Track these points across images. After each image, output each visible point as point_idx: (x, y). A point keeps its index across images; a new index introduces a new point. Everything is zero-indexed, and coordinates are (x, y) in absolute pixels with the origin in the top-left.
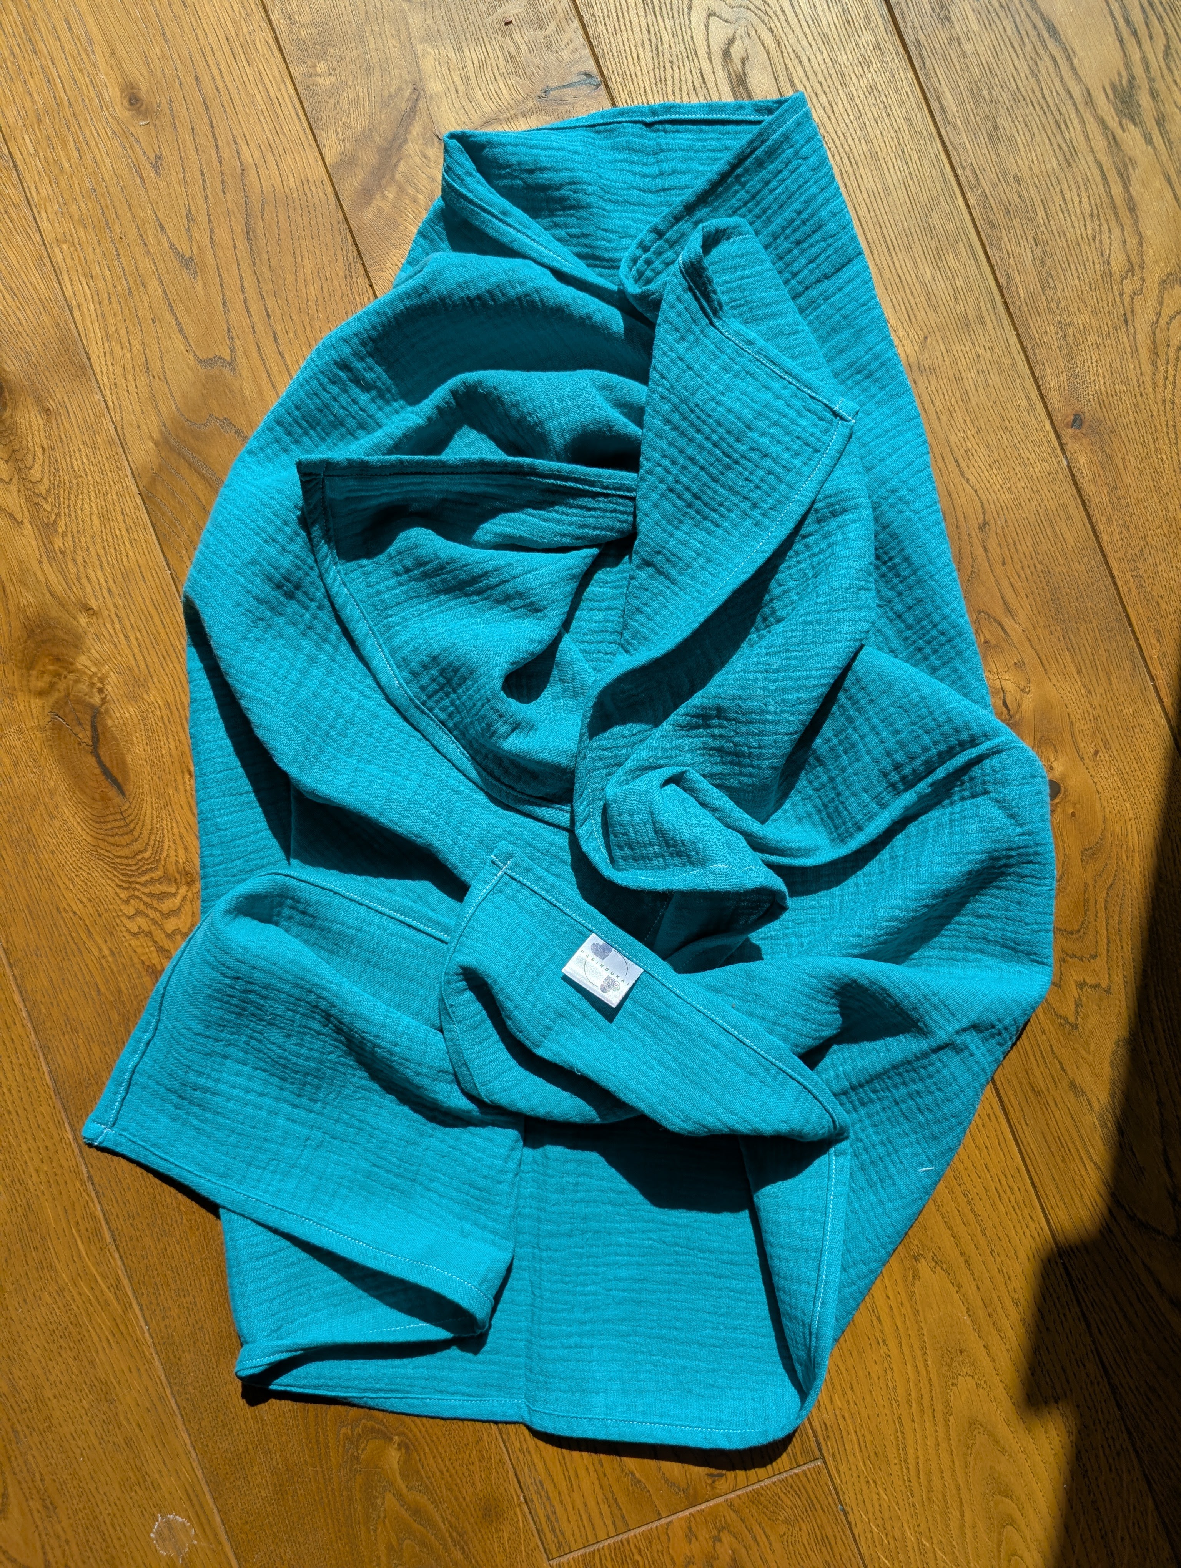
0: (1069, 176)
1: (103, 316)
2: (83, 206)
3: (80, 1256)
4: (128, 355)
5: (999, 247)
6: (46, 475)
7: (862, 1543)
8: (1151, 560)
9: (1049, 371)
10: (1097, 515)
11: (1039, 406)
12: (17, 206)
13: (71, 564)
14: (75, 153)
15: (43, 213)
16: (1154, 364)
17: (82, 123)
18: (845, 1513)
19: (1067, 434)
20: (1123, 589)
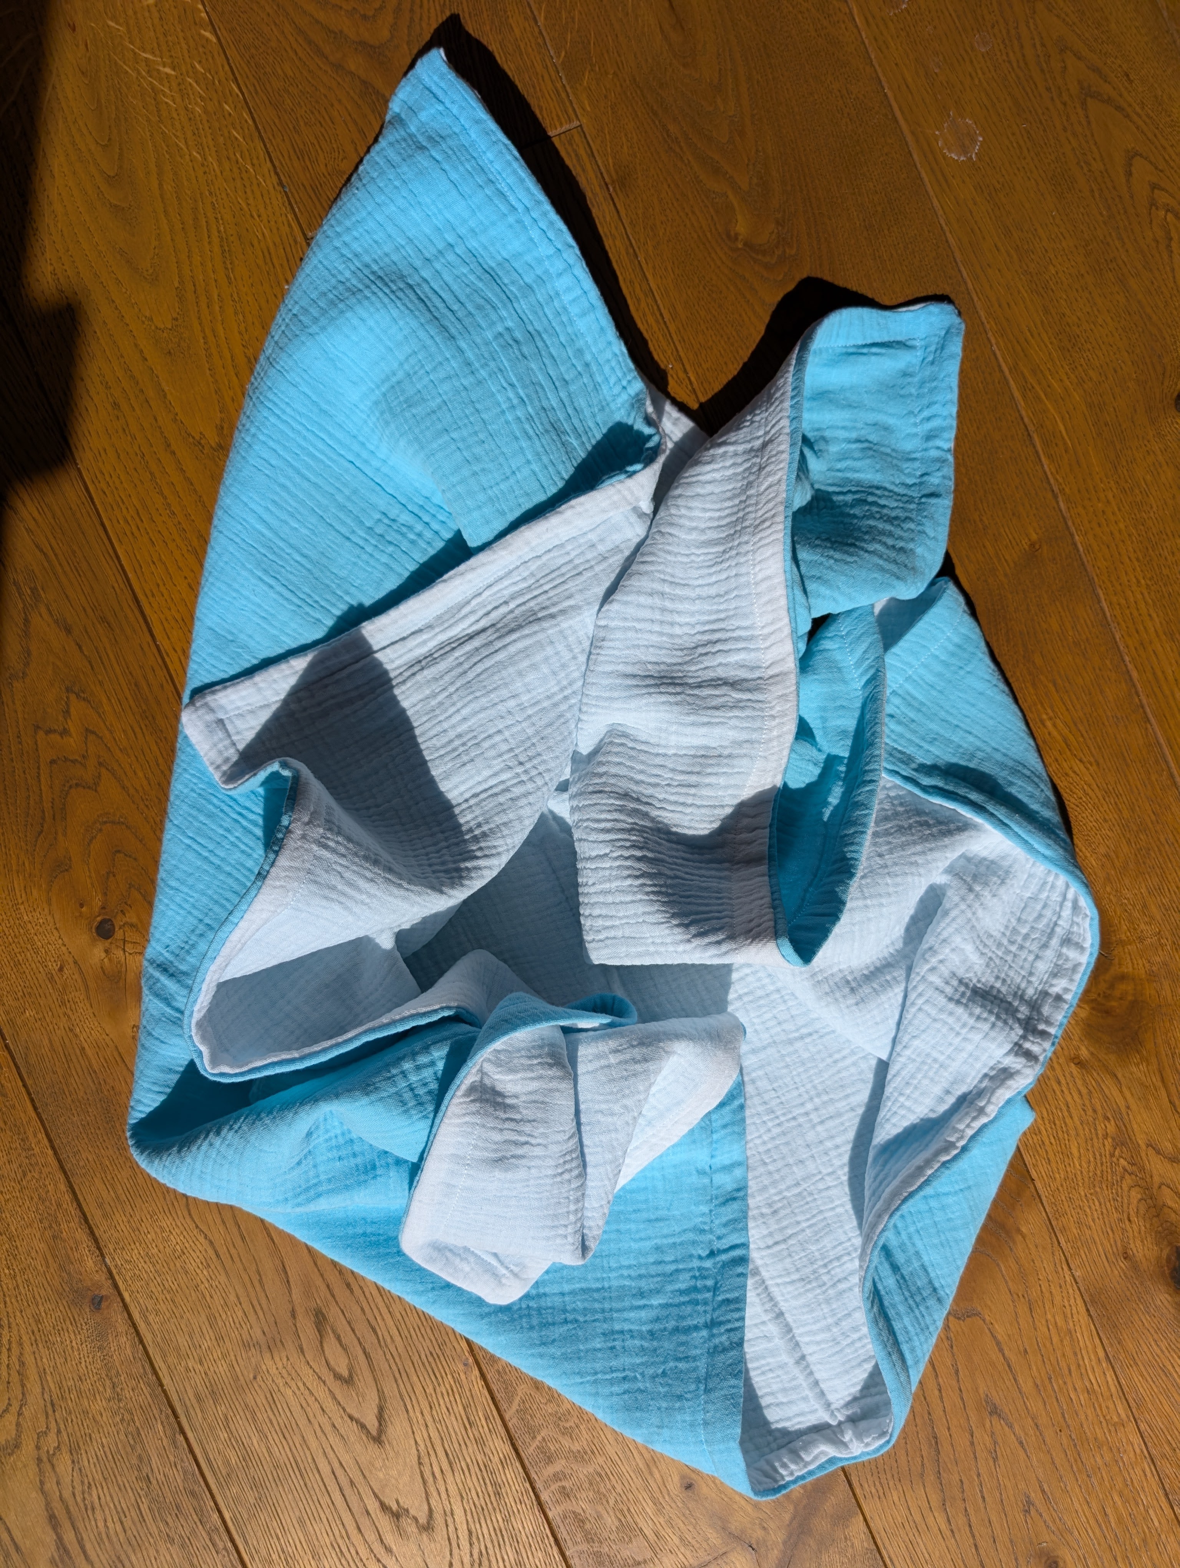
0: (118, 1547)
1: (1075, 1354)
2: (1098, 1459)
3: (1063, 418)
4: (1049, 1317)
5: (185, 1472)
6: (1125, 1193)
7: (262, 153)
8: (15, 1166)
9: (129, 1351)
10: (72, 1209)
11: (136, 1316)
12: (1163, 1456)
13: (1099, 1108)
14: (1108, 1511)
15: (1138, 1451)
16: (22, 1364)
17: (1102, 1541)
18: (281, 183)
19: (107, 1290)
20: (42, 1136)
